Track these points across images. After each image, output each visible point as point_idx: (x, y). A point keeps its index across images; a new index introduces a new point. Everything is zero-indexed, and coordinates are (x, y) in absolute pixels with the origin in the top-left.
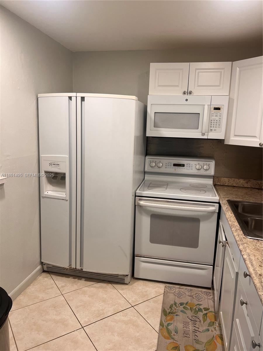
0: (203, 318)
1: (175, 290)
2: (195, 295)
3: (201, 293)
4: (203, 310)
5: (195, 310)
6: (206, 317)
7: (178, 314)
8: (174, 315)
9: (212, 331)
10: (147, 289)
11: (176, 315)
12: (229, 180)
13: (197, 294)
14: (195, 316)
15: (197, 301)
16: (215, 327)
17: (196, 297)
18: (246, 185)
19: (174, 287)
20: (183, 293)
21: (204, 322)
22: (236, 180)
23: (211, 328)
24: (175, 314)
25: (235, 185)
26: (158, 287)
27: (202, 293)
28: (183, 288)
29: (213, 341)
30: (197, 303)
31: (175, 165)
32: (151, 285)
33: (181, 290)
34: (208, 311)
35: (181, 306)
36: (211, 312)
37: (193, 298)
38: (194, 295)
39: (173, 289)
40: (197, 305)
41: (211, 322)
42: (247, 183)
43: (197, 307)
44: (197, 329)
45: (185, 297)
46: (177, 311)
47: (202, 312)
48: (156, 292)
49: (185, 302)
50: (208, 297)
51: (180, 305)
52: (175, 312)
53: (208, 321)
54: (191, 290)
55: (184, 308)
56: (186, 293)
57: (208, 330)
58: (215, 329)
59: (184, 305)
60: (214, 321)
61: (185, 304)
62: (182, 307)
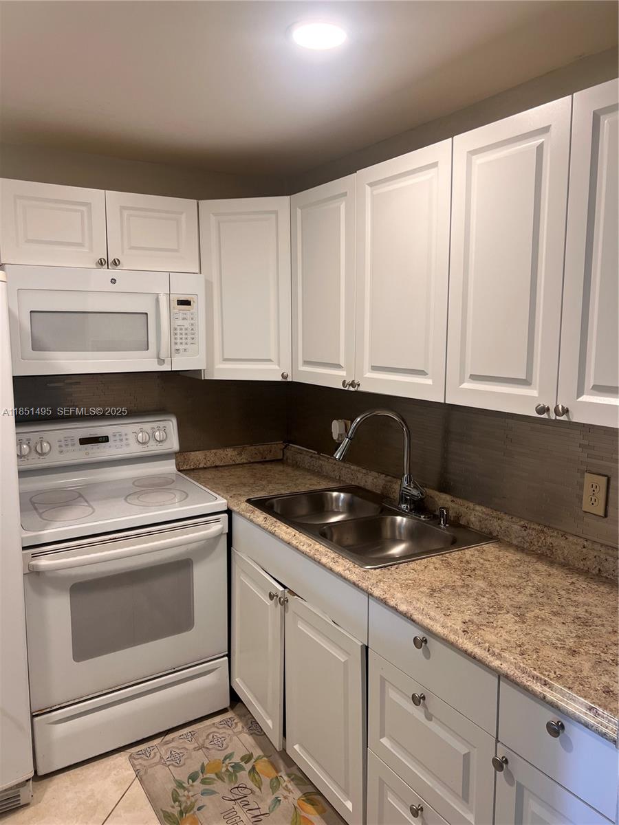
0: (253, 781)
1: (158, 755)
2: (207, 741)
3: (216, 730)
4: (243, 763)
5: (227, 773)
6: (257, 777)
7: (202, 805)
8: (192, 812)
9: (285, 798)
10: (90, 787)
11: (198, 809)
12: (206, 455)
13: (211, 736)
14: (236, 786)
15: (219, 750)
16: (286, 786)
17: (212, 743)
18: (239, 459)
19: (152, 748)
20: (179, 749)
21: (260, 789)
22: (220, 452)
23: (281, 793)
24: (195, 809)
25: (218, 463)
26: (114, 768)
27: (218, 728)
28: (173, 739)
29: (300, 816)
30: (220, 756)
31: (84, 441)
32: (94, 773)
33: (171, 745)
34: (253, 760)
35: (195, 783)
36: (259, 758)
37: (207, 748)
38: (204, 741)
39: (152, 753)
40: (225, 759)
41: (271, 780)
42: (240, 454)
43: (227, 766)
44: (256, 813)
45: (190, 757)
46: (193, 799)
47: (243, 769)
48: (115, 782)
49: (197, 768)
50: (235, 730)
51: (190, 780)
52: (192, 803)
53: (266, 781)
54: (193, 733)
55: (203, 782)
56: (187, 746)
57: (277, 800)
58: (286, 788)
59: (201, 776)
60: (276, 774)
61: (201, 774)
62: (197, 783)
